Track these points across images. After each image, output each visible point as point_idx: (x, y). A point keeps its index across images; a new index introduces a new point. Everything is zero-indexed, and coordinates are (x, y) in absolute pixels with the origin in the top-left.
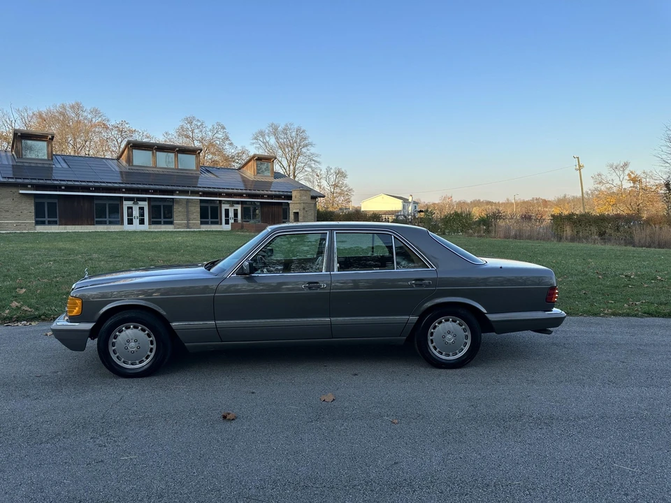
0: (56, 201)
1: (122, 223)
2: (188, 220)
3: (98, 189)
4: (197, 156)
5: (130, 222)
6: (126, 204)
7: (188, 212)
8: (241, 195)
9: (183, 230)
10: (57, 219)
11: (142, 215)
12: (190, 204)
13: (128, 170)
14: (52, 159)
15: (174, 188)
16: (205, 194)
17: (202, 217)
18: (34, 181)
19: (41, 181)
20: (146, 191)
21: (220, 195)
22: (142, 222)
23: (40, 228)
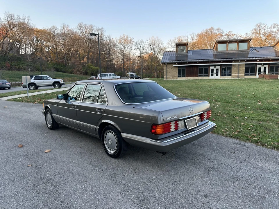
0: (185, 68)
1: (209, 76)
2: (238, 74)
3: (200, 62)
4: (248, 43)
5: (212, 75)
6: (211, 68)
7: (238, 70)
8: (268, 60)
9: (235, 78)
10: (185, 75)
11: (217, 72)
12: (240, 66)
13: (216, 53)
14: (187, 52)
15: (232, 59)
16: (248, 61)
17: (246, 72)
18: (178, 61)
19: (180, 61)
20: (219, 62)
21: (256, 61)
22: (217, 75)
23: (180, 79)
